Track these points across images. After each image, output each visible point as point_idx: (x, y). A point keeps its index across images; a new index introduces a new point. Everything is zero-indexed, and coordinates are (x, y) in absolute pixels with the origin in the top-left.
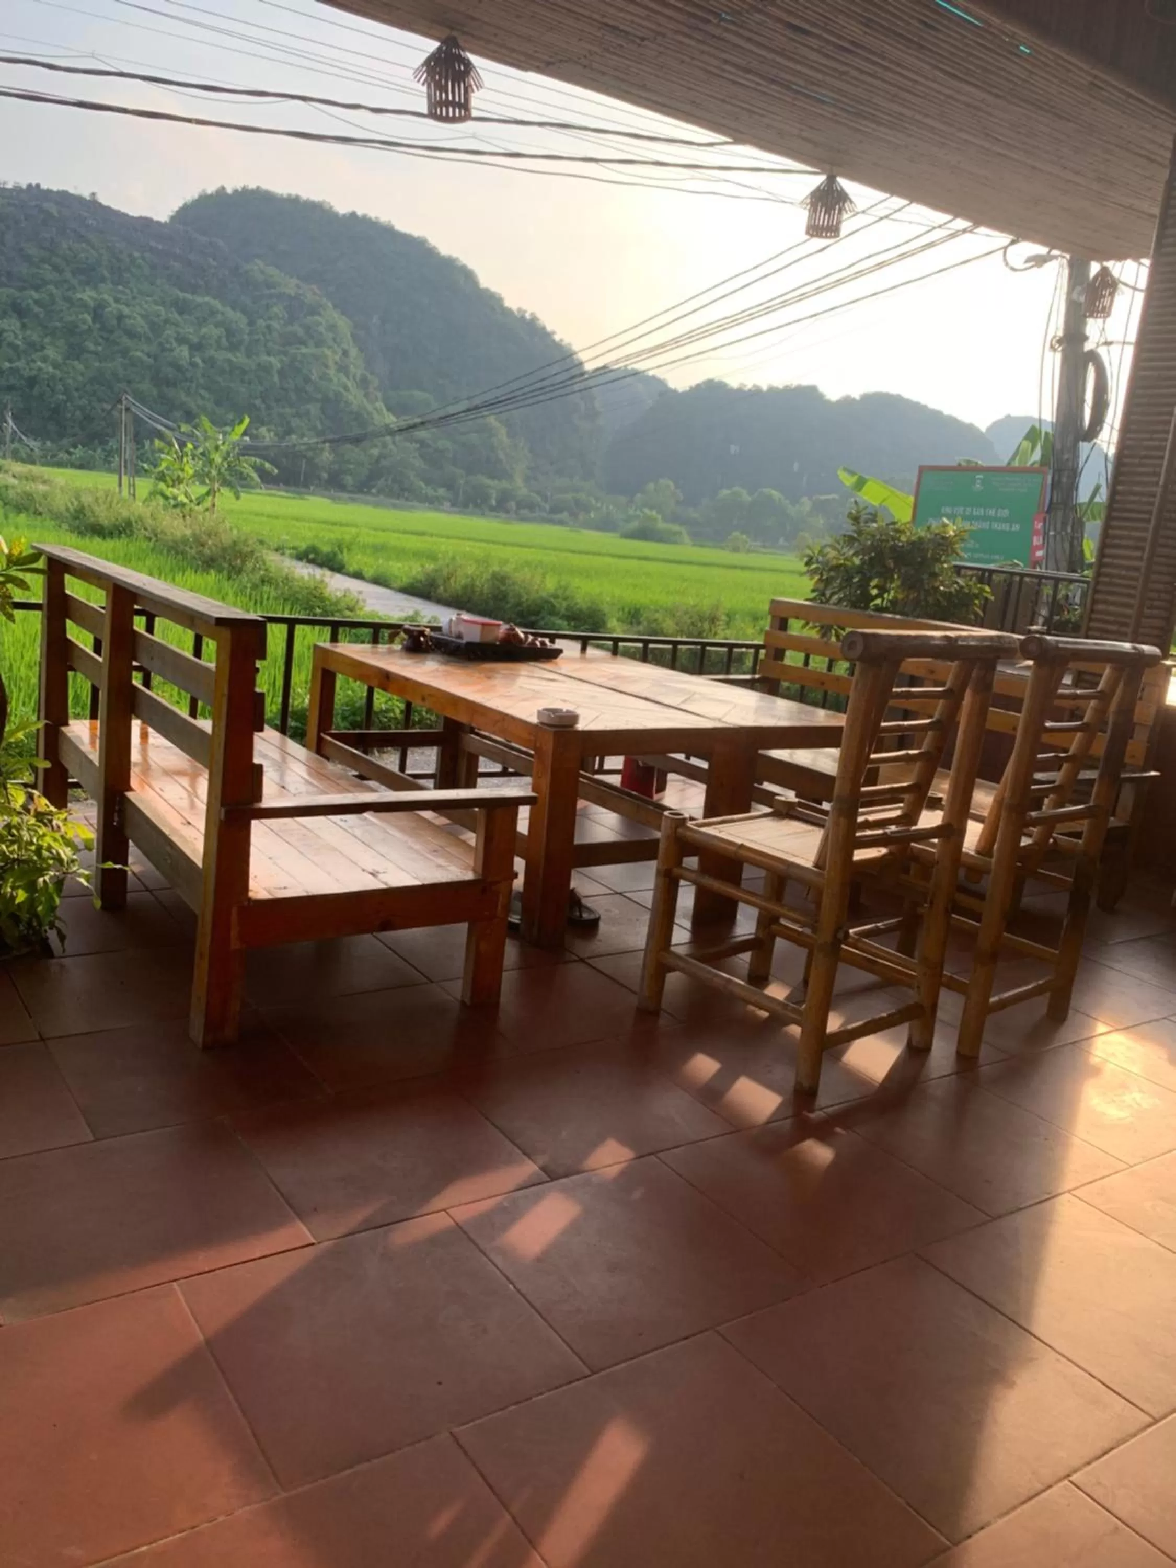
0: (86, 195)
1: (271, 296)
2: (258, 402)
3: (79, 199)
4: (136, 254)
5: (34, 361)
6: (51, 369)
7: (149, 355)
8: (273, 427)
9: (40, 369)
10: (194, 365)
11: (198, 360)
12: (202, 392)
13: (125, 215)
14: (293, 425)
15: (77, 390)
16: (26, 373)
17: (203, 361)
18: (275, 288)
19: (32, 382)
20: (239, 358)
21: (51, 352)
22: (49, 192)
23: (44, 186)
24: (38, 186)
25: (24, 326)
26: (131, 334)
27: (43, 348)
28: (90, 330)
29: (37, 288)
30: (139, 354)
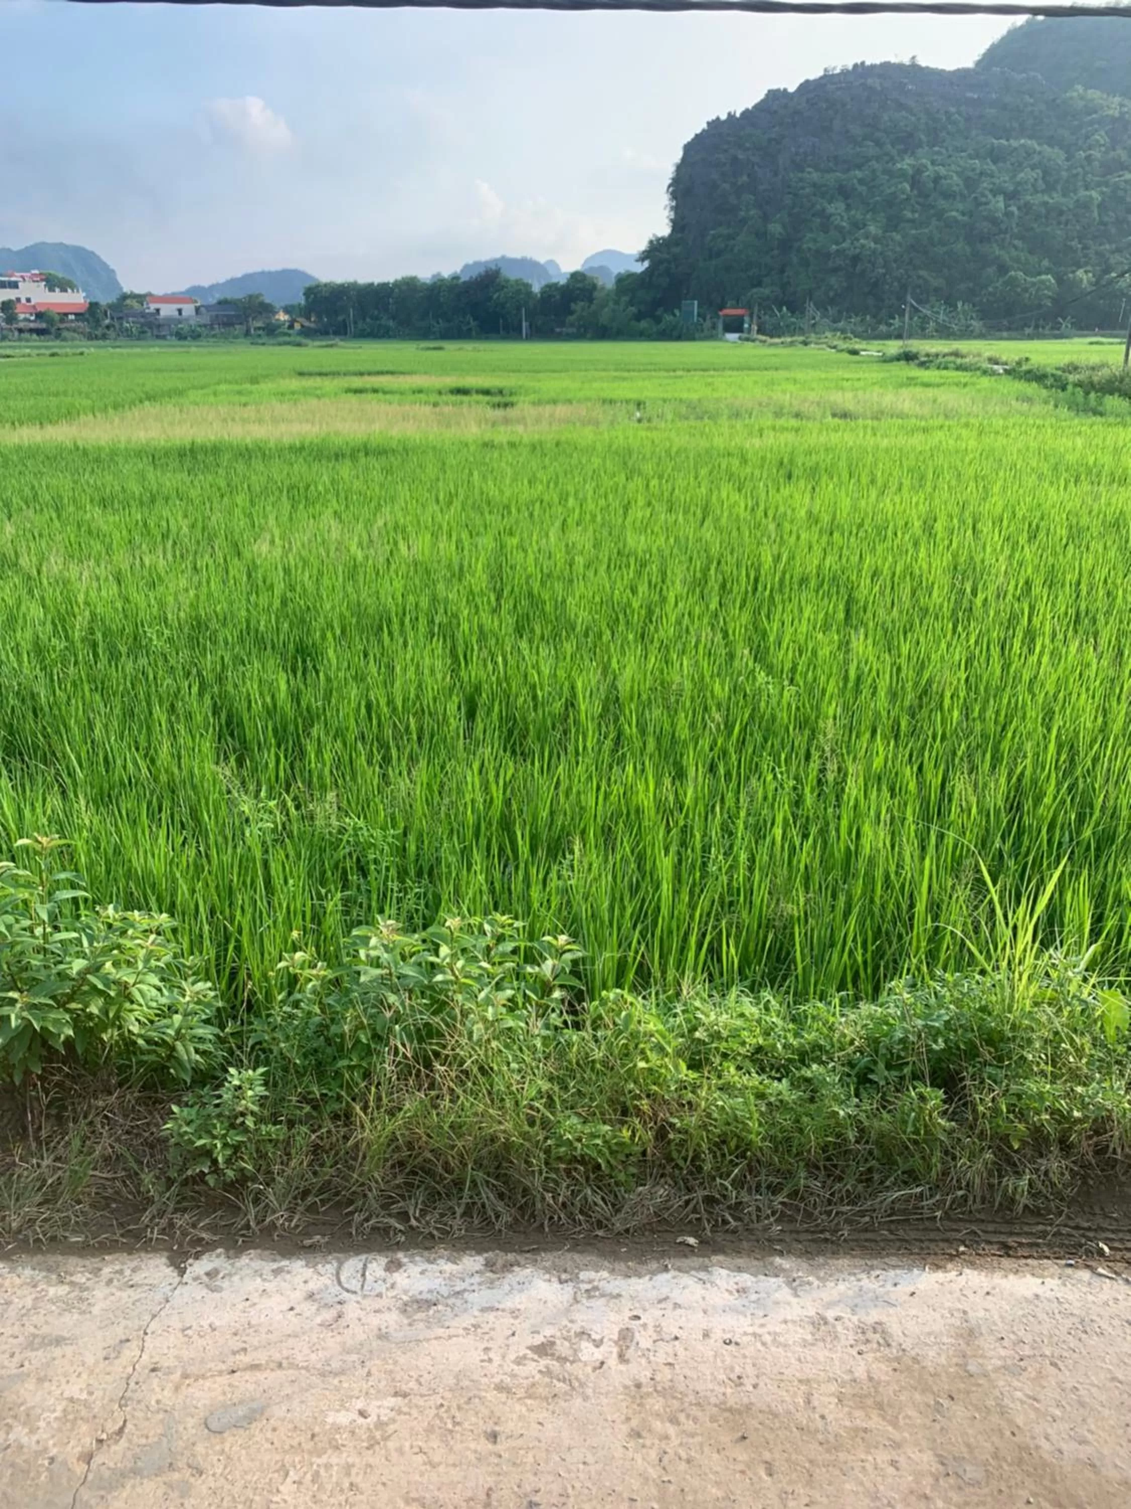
0: (906, 61)
1: (1091, 123)
2: (1074, 243)
3: (900, 67)
4: (953, 109)
5: (857, 240)
6: (872, 245)
7: (963, 214)
8: (1089, 268)
9: (863, 246)
10: (1008, 214)
11: (1014, 209)
12: (1016, 242)
13: (943, 71)
14: (1112, 261)
15: (895, 261)
16: (851, 253)
17: (1019, 208)
18: (1096, 112)
19: (856, 259)
20: (1055, 198)
21: (872, 229)
22: (873, 67)
23: (868, 63)
24: (863, 63)
25: (848, 207)
26: (948, 195)
27: (865, 225)
28: (908, 199)
29: (859, 167)
30: (954, 214)
